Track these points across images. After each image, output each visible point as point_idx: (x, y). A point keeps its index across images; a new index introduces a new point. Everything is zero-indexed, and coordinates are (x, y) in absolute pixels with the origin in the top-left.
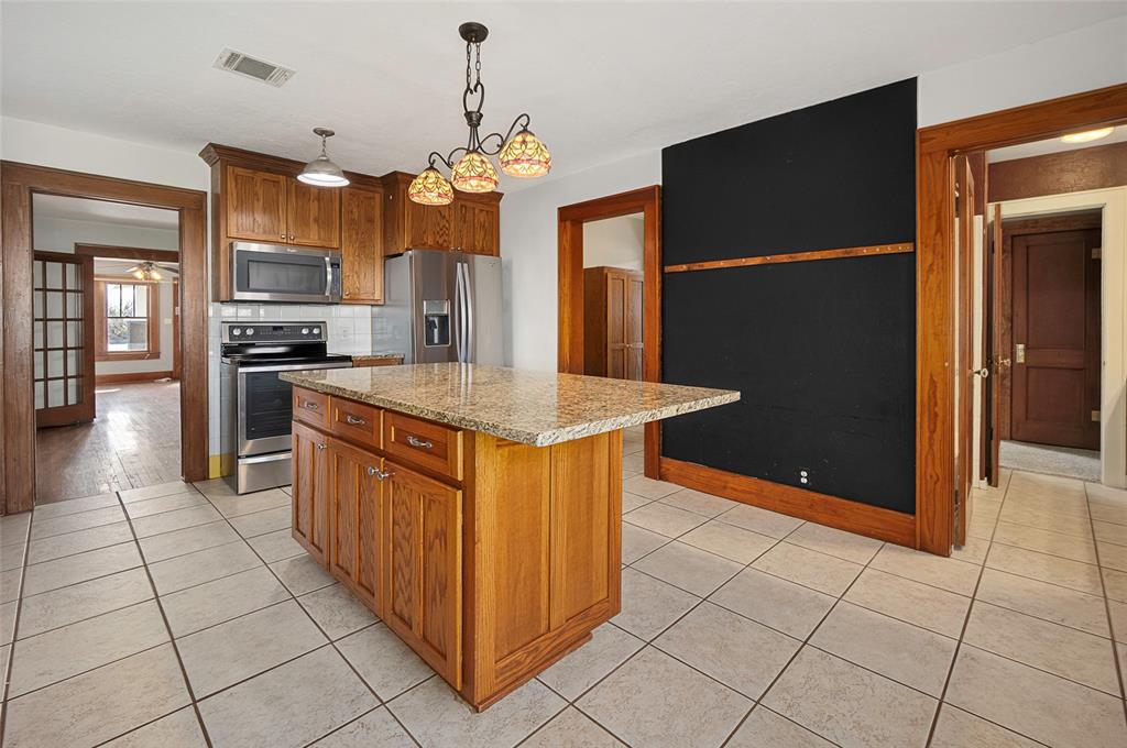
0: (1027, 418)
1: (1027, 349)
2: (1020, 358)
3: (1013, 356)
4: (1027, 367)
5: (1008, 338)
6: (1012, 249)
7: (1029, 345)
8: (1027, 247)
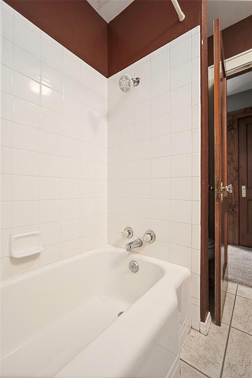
0: (248, 232)
1: (247, 188)
2: (244, 194)
3: (239, 192)
5: (236, 183)
6: (238, 127)
7: (249, 186)
8: (247, 125)
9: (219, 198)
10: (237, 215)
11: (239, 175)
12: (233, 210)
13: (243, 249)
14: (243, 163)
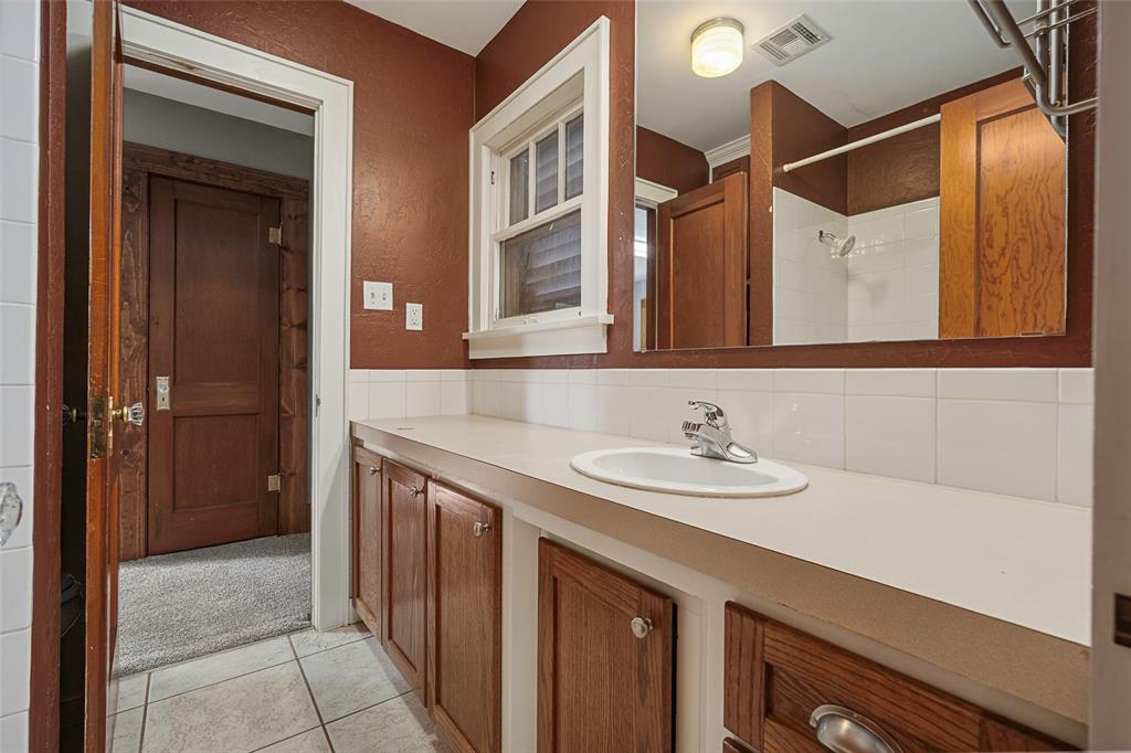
0: (174, 509)
1: (173, 383)
2: (163, 402)
3: (150, 397)
4: (175, 417)
5: (139, 368)
6: (149, 198)
7: (178, 378)
8: (176, 201)
9: (100, 446)
10: (142, 466)
11: (148, 343)
12: (126, 453)
13: (158, 563)
14: (163, 310)
